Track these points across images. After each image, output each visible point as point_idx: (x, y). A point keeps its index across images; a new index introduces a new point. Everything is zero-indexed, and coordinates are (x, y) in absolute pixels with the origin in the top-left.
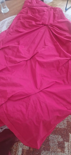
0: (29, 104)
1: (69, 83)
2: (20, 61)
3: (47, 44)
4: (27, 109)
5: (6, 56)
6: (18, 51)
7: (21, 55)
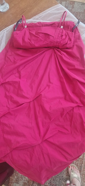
0: (33, 155)
1: (71, 133)
2: (23, 103)
3: (51, 81)
4: (31, 159)
5: (7, 94)
6: (19, 88)
7: (24, 94)
